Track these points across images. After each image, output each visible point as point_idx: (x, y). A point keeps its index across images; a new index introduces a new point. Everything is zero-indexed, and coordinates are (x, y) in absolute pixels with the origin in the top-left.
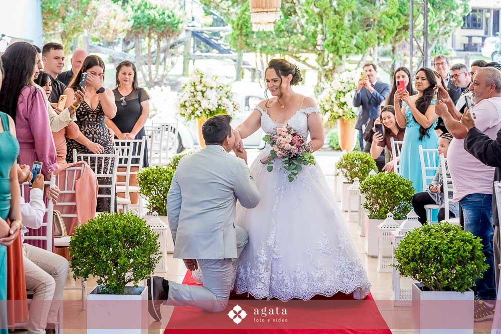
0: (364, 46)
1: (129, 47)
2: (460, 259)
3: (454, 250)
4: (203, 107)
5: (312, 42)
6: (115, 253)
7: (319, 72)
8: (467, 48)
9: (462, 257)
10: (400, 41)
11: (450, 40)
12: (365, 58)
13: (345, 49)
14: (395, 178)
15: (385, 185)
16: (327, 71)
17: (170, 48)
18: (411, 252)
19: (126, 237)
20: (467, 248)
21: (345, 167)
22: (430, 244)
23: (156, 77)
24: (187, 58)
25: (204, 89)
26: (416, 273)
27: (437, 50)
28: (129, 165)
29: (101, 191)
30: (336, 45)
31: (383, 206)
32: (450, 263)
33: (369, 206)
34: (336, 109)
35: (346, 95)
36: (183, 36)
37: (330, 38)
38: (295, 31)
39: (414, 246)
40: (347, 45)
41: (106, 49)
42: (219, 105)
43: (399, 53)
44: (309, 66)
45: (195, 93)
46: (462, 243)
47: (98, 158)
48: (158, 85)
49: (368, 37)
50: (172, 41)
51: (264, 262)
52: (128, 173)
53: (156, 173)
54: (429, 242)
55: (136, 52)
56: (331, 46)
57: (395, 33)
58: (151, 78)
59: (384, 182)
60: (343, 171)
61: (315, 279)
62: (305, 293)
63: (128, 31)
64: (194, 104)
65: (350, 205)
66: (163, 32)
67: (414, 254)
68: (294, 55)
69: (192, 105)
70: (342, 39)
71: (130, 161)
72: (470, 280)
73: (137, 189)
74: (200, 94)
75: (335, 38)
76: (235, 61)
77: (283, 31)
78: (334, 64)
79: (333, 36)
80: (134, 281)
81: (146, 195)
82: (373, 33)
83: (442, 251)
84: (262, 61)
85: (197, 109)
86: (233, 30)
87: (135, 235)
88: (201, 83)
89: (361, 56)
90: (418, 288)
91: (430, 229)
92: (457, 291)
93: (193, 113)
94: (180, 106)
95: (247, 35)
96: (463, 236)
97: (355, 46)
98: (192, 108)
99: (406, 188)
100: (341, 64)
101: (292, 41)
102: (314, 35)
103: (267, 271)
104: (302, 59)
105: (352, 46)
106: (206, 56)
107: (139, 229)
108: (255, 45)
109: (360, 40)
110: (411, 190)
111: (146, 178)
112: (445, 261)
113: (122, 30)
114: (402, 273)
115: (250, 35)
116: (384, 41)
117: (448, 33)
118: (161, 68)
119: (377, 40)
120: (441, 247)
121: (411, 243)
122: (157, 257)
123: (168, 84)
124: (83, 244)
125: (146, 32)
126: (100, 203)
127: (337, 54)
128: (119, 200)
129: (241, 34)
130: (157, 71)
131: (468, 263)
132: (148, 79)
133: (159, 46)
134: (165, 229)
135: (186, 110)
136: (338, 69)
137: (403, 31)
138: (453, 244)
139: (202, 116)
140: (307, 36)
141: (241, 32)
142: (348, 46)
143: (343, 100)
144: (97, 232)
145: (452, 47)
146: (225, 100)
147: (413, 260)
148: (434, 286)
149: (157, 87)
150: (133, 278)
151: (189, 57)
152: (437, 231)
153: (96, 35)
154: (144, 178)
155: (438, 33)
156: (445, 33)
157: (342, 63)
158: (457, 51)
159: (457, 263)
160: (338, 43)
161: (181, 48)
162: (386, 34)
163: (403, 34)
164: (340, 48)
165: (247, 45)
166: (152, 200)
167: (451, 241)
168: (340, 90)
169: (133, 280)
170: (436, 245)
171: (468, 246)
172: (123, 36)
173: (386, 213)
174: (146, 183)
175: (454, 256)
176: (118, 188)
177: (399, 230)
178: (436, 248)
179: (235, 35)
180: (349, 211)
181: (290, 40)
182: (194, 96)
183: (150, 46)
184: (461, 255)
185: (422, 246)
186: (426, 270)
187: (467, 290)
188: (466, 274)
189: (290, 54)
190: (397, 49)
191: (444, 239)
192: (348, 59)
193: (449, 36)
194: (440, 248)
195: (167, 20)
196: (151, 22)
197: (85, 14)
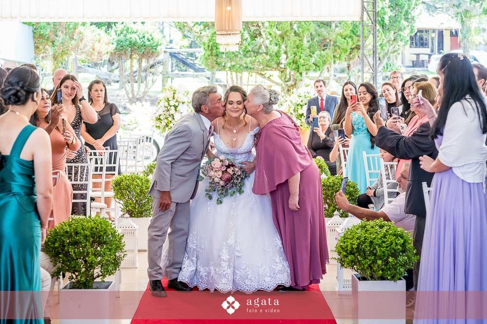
0: (322, 64)
1: (113, 67)
2: (393, 251)
3: (387, 244)
5: (275, 60)
6: (84, 252)
7: (282, 87)
8: (415, 64)
9: (395, 250)
10: (353, 59)
11: (400, 57)
12: (322, 74)
13: (304, 67)
15: (332, 187)
16: (289, 87)
17: (150, 68)
18: (349, 246)
19: (93, 237)
20: (399, 241)
22: (365, 239)
23: (138, 94)
24: (166, 77)
25: (177, 104)
26: (354, 265)
27: (389, 66)
28: (104, 172)
29: (75, 196)
30: (296, 63)
31: (331, 205)
32: (384, 255)
35: (303, 107)
36: (161, 57)
37: (291, 57)
38: (261, 51)
39: (352, 241)
40: (306, 63)
41: (93, 69)
43: (354, 69)
44: (273, 82)
45: (169, 108)
46: (395, 237)
48: (140, 100)
49: (325, 56)
50: (151, 62)
51: (227, 260)
52: (103, 180)
53: (128, 180)
54: (365, 237)
55: (120, 72)
56: (292, 64)
57: (349, 52)
58: (133, 95)
59: (332, 184)
61: (276, 272)
62: (269, 285)
63: (111, 53)
66: (143, 53)
67: (352, 248)
68: (260, 73)
69: (167, 118)
70: (302, 58)
72: (402, 270)
73: (111, 194)
74: (173, 108)
75: (296, 57)
76: (209, 78)
77: (249, 51)
78: (296, 80)
79: (293, 55)
80: (101, 277)
81: (120, 199)
82: (329, 52)
83: (376, 244)
84: (232, 79)
85: (171, 122)
86: (205, 51)
87: (102, 236)
88: (174, 98)
89: (319, 73)
90: (357, 278)
91: (366, 225)
92: (391, 280)
93: (167, 125)
94: (155, 119)
95: (217, 55)
96: (395, 232)
97: (313, 63)
98: (166, 121)
99: (352, 189)
101: (258, 60)
102: (277, 55)
103: (230, 268)
104: (267, 76)
105: (311, 63)
106: (182, 75)
107: (105, 230)
108: (225, 64)
109: (318, 59)
110: (356, 191)
112: (379, 253)
113: (106, 52)
114: (342, 265)
115: (220, 55)
116: (339, 59)
117: (397, 51)
118: (143, 86)
119: (333, 58)
120: (376, 241)
121: (349, 239)
122: (123, 255)
123: (148, 100)
124: (54, 244)
125: (129, 53)
126: (75, 208)
127: (298, 71)
128: (94, 204)
129: (212, 55)
130: (139, 88)
131: (400, 255)
132: (131, 96)
133: (140, 66)
134: (136, 230)
135: (161, 123)
136: (299, 84)
137: (356, 50)
138: (386, 238)
140: (271, 56)
141: (212, 52)
143: (300, 112)
144: (67, 233)
145: (402, 64)
147: (352, 253)
148: (370, 277)
149: (138, 103)
150: (101, 274)
151: (167, 76)
152: (373, 227)
153: (83, 57)
154: (118, 184)
155: (388, 51)
156: (394, 52)
157: (302, 79)
158: (407, 67)
159: (390, 256)
160: (298, 62)
161: (160, 68)
162: (341, 53)
163: (356, 52)
164: (300, 66)
165: (218, 64)
166: (125, 204)
167: (385, 236)
168: (298, 103)
170: (371, 240)
171: (400, 240)
172: (106, 57)
173: (334, 211)
174: (120, 188)
175: (387, 249)
176: (93, 193)
177: (342, 227)
178: (371, 242)
179: (206, 55)
181: (256, 60)
182: (168, 110)
183: (132, 66)
184: (393, 248)
185: (359, 241)
186: (363, 262)
187: (400, 279)
188: (398, 265)
189: (256, 71)
190: (352, 66)
191: (379, 234)
192: (307, 75)
193: (399, 54)
194: (374, 242)
195: (147, 43)
196: (133, 45)
197: (72, 38)
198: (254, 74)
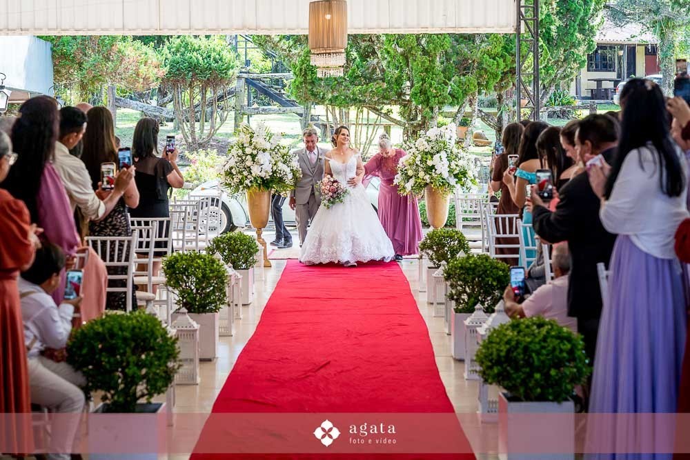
0: (462, 94)
1: (166, 99)
3: (549, 350)
4: (254, 174)
5: (396, 90)
6: (123, 362)
7: (405, 128)
8: (595, 95)
9: (558, 359)
10: (506, 87)
11: (573, 84)
12: (462, 109)
13: (437, 99)
14: (487, 260)
15: (474, 270)
16: (415, 127)
17: (218, 100)
18: (495, 353)
19: (136, 341)
20: (565, 347)
21: (431, 248)
22: (517, 344)
23: (201, 137)
24: (240, 114)
25: (255, 152)
26: (502, 379)
27: (557, 98)
28: (152, 249)
29: (111, 283)
30: (425, 94)
31: (472, 296)
32: (544, 366)
33: (455, 297)
34: (421, 174)
35: (434, 156)
36: (234, 85)
37: (417, 85)
38: (375, 77)
39: (498, 346)
41: (138, 102)
42: (274, 172)
43: (507, 102)
44: (392, 120)
45: (244, 158)
46: (559, 341)
47: (120, 241)
48: (204, 147)
49: (466, 84)
50: (220, 92)
52: (150, 260)
53: (186, 259)
54: (517, 340)
55: (175, 106)
56: (419, 95)
57: (499, 78)
58: (194, 138)
59: (473, 266)
60: (428, 254)
63: (163, 79)
64: (242, 172)
65: (435, 296)
66: (208, 79)
67: (499, 356)
68: (373, 107)
69: (240, 173)
70: (433, 86)
71: (152, 245)
73: (161, 279)
74: (249, 157)
75: (425, 85)
76: (301, 115)
77: (358, 76)
78: (424, 118)
79: (421, 83)
80: (146, 397)
81: (174, 287)
82: (471, 78)
83: (533, 351)
84: (334, 115)
85: (246, 177)
86: (295, 77)
87: (148, 338)
88: (251, 144)
89: (457, 107)
90: (505, 399)
92: (553, 401)
93: (241, 183)
94: (224, 173)
95: (313, 82)
96: (560, 333)
97: (449, 94)
98: (240, 177)
99: (501, 273)
100: (432, 118)
101: (370, 90)
102: (399, 81)
104: (384, 111)
105: (446, 94)
106: (263, 110)
107: (152, 330)
108: (324, 95)
109: (456, 88)
111: (173, 266)
112: (536, 363)
113: (155, 79)
114: (486, 381)
115: (317, 83)
116: (486, 87)
117: (568, 76)
118: (207, 126)
119: (477, 86)
120: (532, 346)
121: (495, 343)
122: (177, 366)
123: (215, 146)
124: (81, 350)
125: (188, 80)
127: (428, 105)
128: (139, 294)
129: (305, 82)
130: (202, 129)
132: (190, 140)
133: (204, 97)
134: (196, 330)
135: (233, 179)
136: (429, 123)
137: (510, 75)
138: (547, 342)
139: (252, 186)
140: (388, 83)
141: (305, 79)
142: (440, 95)
143: (430, 163)
144: (99, 335)
145: (577, 94)
146: (281, 166)
147: (498, 363)
148: (524, 396)
149: (201, 150)
150: (147, 392)
151: (242, 111)
153: (123, 85)
154: (171, 266)
155: (556, 76)
156: (565, 77)
157: (434, 116)
158: (583, 98)
159: (552, 367)
160: (428, 92)
161: (232, 101)
162: (489, 79)
163: (509, 78)
164: (430, 97)
165: (314, 95)
166: (181, 294)
167: (545, 339)
168: (426, 150)
169: (146, 395)
170: (526, 344)
171: (566, 345)
172: (156, 85)
173: (475, 304)
174: (174, 272)
175: (548, 357)
176: (136, 279)
177: (485, 326)
178: (526, 348)
179: (297, 83)
180: (435, 303)
181: (367, 89)
182: (243, 161)
183: (192, 98)
184: (556, 356)
185: (508, 346)
186: (514, 375)
187: (566, 400)
188: (564, 379)
189: (368, 105)
190: (504, 97)
191: (536, 337)
192: (441, 111)
193: (572, 80)
194: (530, 348)
195: (214, 65)
196: (193, 67)
197: (107, 59)
198: (365, 110)
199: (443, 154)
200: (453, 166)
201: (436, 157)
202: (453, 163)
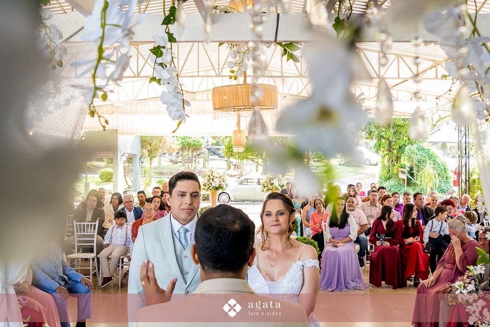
1: (179, 155)
4: (213, 185)
17: (198, 155)
24: (205, 160)
25: (213, 178)
34: (269, 186)
36: (203, 150)
50: (198, 152)
63: (179, 149)
66: (194, 149)
68: (252, 160)
69: (208, 185)
74: (211, 180)
76: (227, 161)
84: (238, 162)
85: (210, 186)
86: (226, 149)
88: (212, 175)
93: (209, 188)
95: (232, 152)
101: (251, 154)
104: (256, 161)
106: (214, 159)
108: (235, 156)
113: (176, 149)
125: (187, 148)
129: (229, 151)
130: (192, 166)
133: (192, 154)
135: (206, 187)
139: (212, 189)
143: (272, 182)
146: (222, 183)
161: (202, 155)
165: (232, 156)
168: (271, 178)
172: (176, 151)
179: (226, 151)
182: (209, 181)
183: (188, 155)
195: (196, 144)
196: (189, 144)
197: (160, 142)
198: (249, 161)
199: (277, 179)
200: (280, 183)
201: (274, 180)
202: (280, 182)
